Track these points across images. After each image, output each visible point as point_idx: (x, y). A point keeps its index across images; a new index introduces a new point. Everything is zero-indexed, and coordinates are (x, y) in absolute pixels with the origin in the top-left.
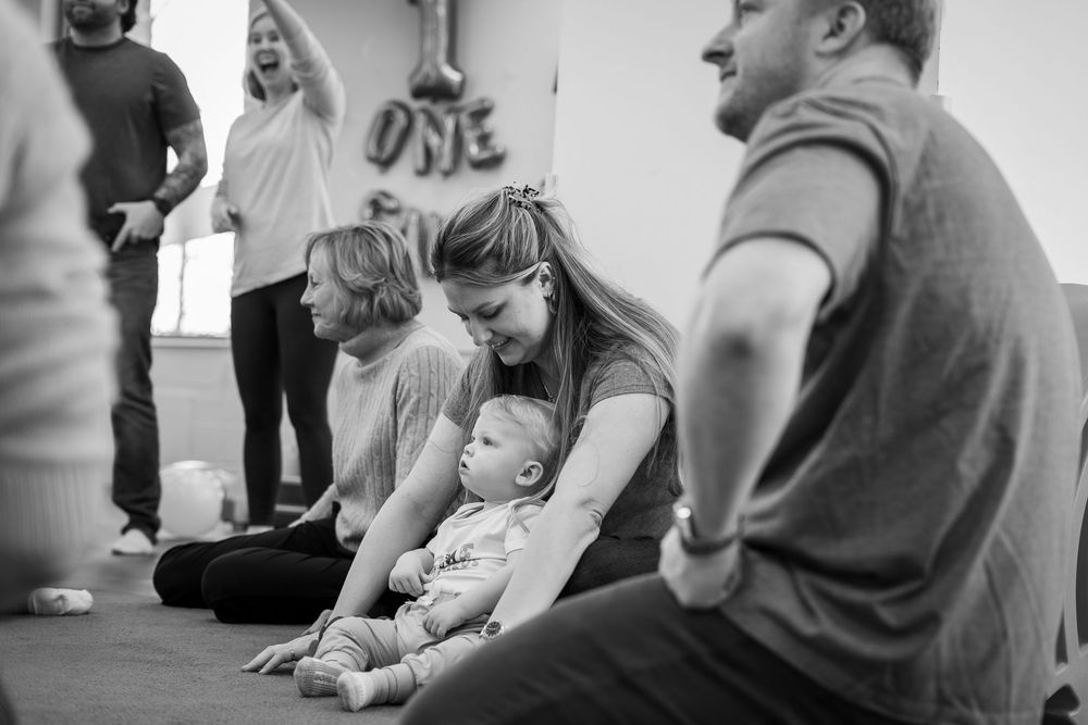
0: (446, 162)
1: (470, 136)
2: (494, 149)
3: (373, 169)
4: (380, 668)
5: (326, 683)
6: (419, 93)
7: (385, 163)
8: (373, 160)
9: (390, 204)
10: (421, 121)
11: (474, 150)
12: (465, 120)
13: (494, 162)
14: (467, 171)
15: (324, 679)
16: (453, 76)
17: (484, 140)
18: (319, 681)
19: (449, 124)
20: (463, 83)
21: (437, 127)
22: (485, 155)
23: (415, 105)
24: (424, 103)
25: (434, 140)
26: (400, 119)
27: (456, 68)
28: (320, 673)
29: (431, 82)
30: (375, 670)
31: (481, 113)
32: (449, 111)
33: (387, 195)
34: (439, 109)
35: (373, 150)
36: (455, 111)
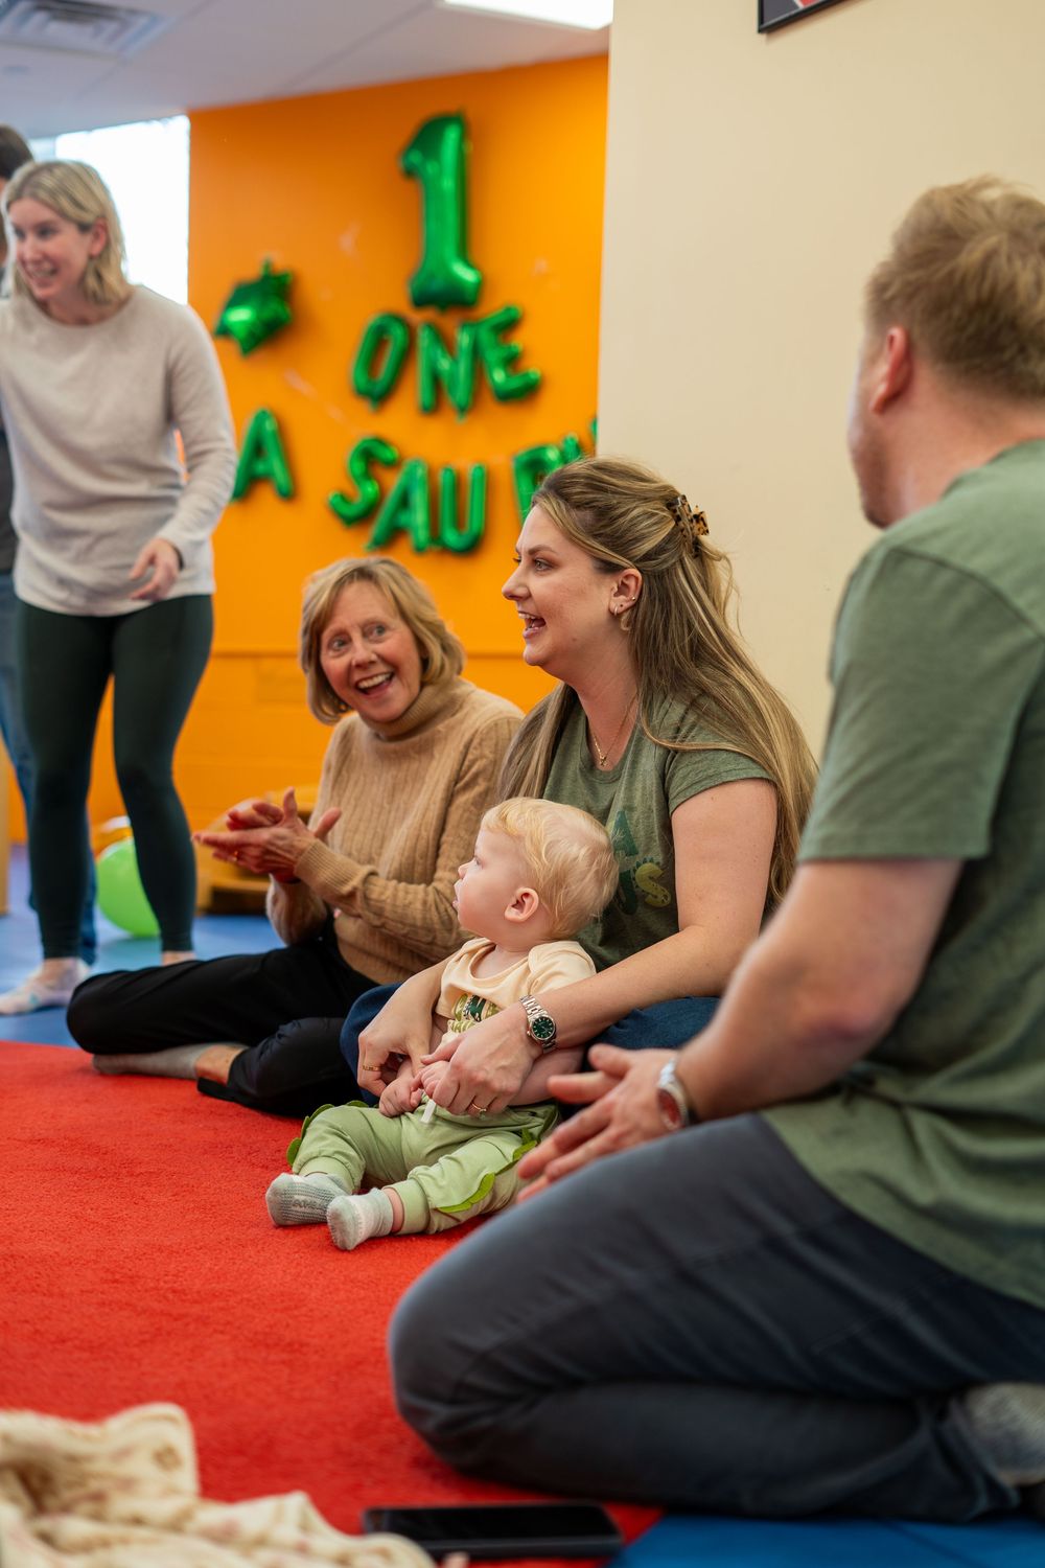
0: (460, 392)
1: (492, 355)
2: (527, 374)
3: (363, 408)
4: (380, 1188)
5: (308, 1210)
6: (421, 301)
7: (380, 398)
8: (365, 394)
9: (388, 454)
10: (424, 339)
11: (499, 376)
12: (486, 337)
13: (526, 394)
14: (490, 406)
15: (306, 1204)
16: (467, 275)
17: (512, 362)
18: (298, 1209)
19: (464, 339)
20: (480, 287)
21: (449, 346)
22: (516, 383)
23: (418, 317)
24: (429, 314)
25: (444, 364)
26: (397, 335)
27: (469, 264)
28: (302, 1198)
29: (437, 285)
30: (374, 1190)
31: (508, 327)
32: (463, 325)
33: (381, 441)
34: (449, 322)
35: (362, 380)
36: (471, 323)
